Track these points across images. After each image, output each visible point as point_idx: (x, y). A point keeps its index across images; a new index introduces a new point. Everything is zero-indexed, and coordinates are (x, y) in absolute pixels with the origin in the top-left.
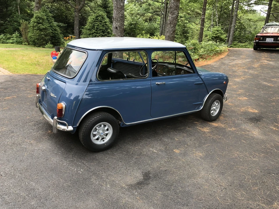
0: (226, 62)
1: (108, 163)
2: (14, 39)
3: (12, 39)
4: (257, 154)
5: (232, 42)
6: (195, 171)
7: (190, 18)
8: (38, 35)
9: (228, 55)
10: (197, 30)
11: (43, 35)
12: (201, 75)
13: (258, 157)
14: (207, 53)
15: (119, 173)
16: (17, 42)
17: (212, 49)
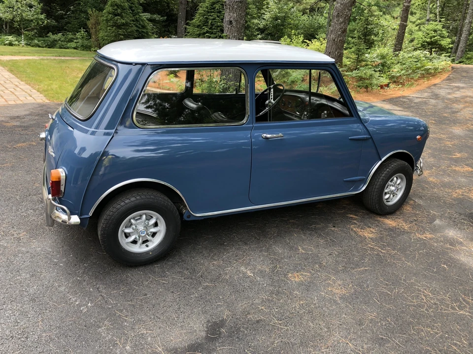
0: (442, 92)
1: (146, 293)
2: (78, 42)
3: (75, 41)
4: (468, 300)
5: (464, 53)
6: (321, 329)
7: (388, 7)
8: (113, 34)
9: (449, 79)
10: (394, 29)
11: (121, 35)
12: (366, 121)
13: (469, 308)
14: (405, 74)
15: (159, 318)
16: (82, 46)
17: (417, 66)
